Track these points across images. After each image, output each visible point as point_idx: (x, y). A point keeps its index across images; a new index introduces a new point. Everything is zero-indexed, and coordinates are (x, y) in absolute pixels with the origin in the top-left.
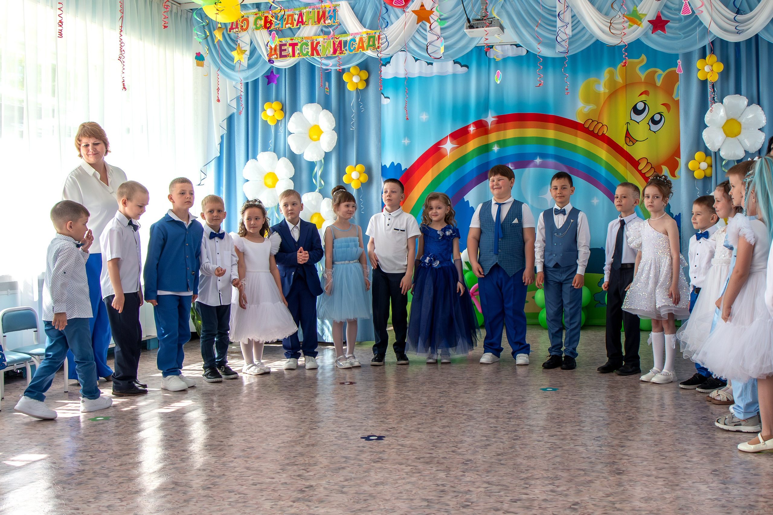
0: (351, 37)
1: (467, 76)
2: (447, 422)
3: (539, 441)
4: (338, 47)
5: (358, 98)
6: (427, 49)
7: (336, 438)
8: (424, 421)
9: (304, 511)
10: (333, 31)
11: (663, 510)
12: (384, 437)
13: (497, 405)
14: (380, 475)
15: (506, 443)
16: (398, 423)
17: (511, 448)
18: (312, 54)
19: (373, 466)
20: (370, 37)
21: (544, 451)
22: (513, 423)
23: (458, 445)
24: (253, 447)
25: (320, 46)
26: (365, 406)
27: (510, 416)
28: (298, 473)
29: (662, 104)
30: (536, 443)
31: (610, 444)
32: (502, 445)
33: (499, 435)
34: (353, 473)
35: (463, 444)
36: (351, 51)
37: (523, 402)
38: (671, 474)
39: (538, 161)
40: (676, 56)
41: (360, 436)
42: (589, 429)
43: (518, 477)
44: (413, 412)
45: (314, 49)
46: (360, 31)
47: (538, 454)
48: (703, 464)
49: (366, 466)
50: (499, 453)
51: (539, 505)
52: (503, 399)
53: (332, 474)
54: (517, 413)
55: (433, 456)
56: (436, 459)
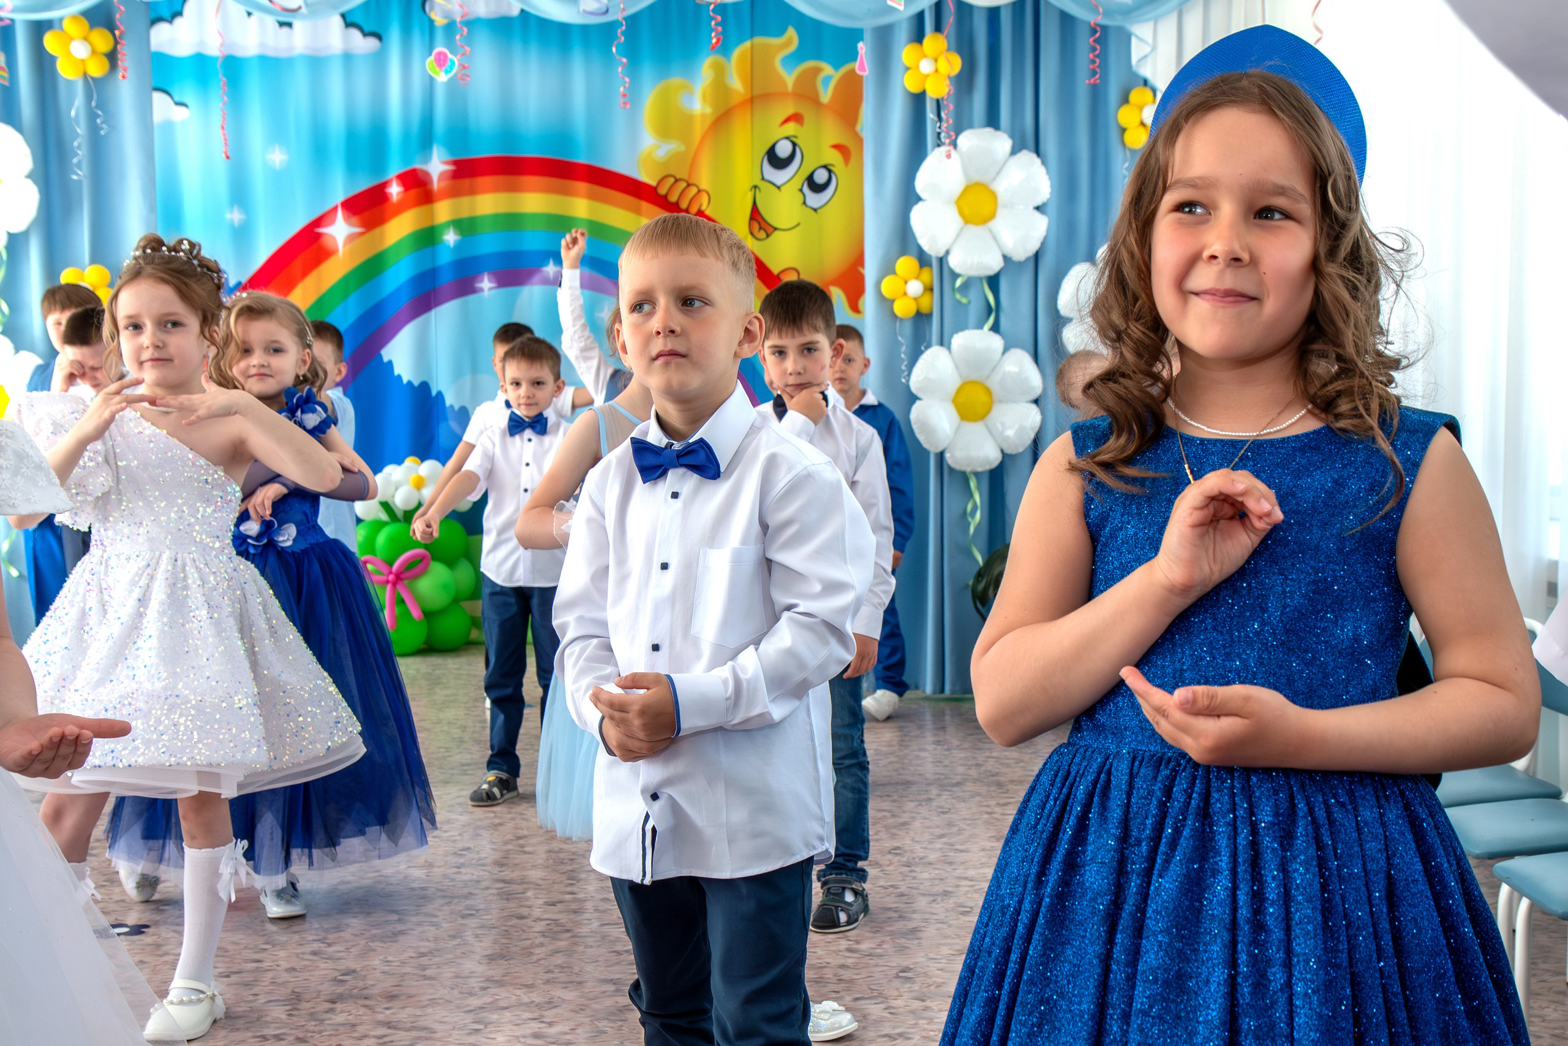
1: (379, 59)
3: (522, 917)
12: (148, 927)
15: (445, 925)
17: (453, 937)
22: (466, 878)
23: (330, 936)
27: (462, 861)
29: (833, 147)
30: (514, 921)
32: (432, 931)
35: (342, 934)
47: (516, 950)
50: (423, 951)
54: (478, 852)
55: (264, 965)
56: (270, 975)
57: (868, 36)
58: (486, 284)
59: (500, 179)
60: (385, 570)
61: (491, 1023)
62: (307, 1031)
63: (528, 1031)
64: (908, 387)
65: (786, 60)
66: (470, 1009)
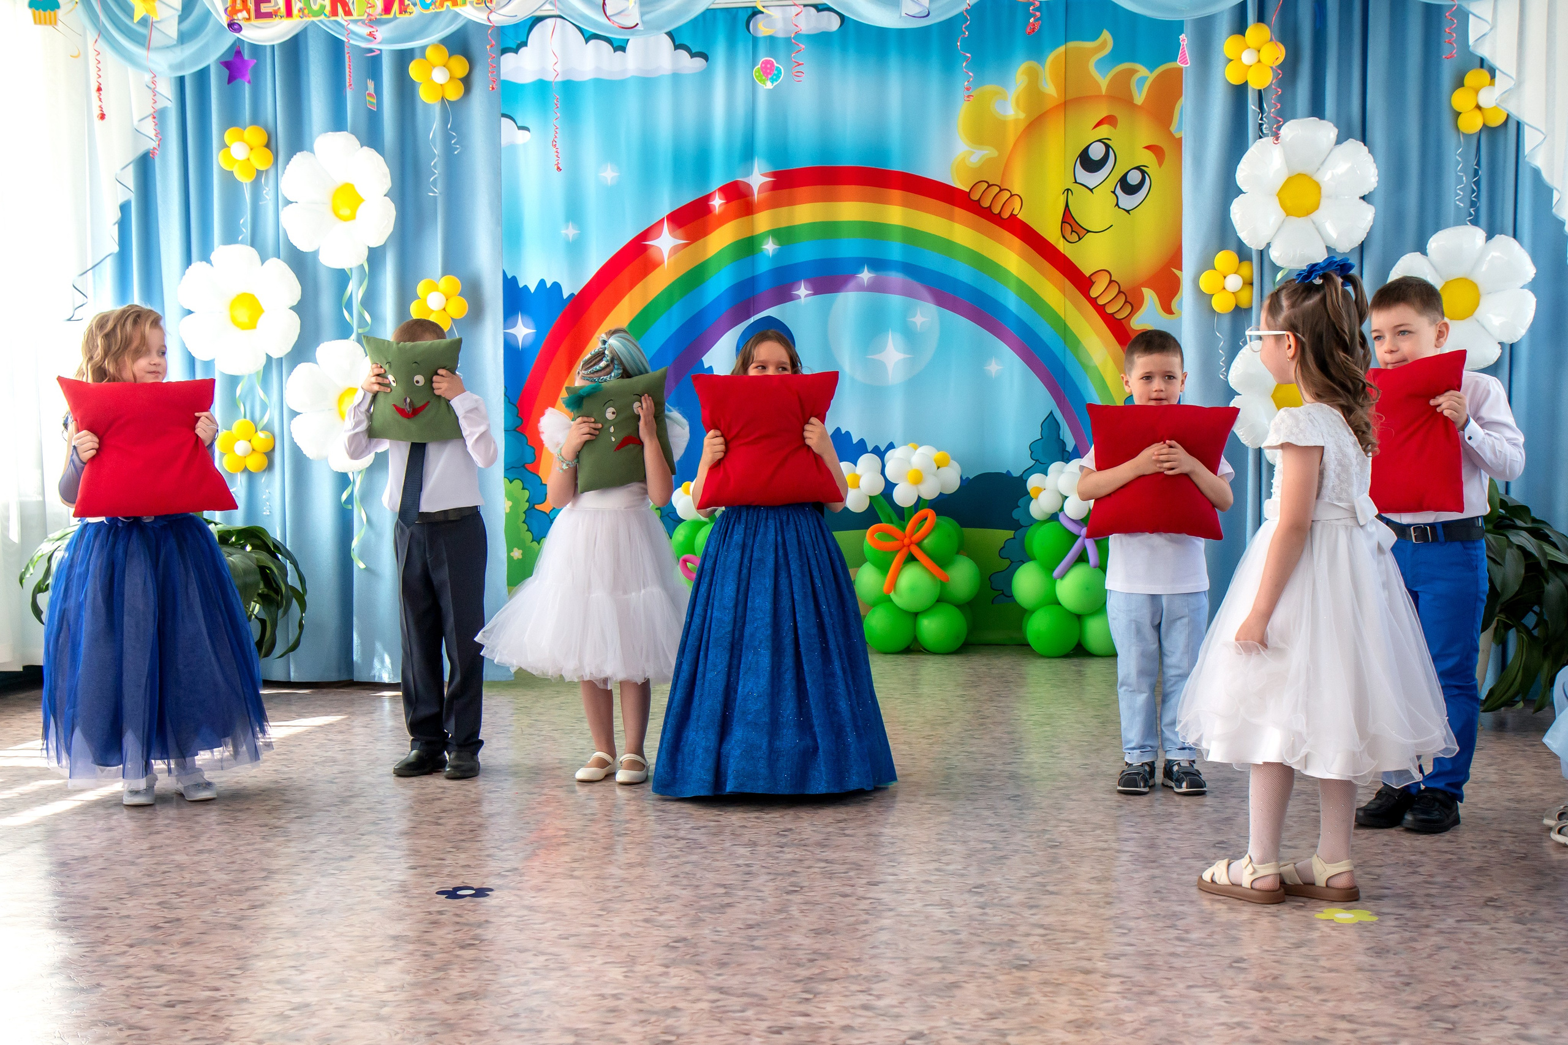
1: (705, 77)
2: (639, 853)
3: (845, 896)
5: (445, 120)
7: (379, 893)
8: (585, 854)
12: (491, 890)
14: (471, 977)
15: (770, 900)
16: (527, 858)
17: (780, 910)
18: (334, 13)
19: (457, 955)
21: (853, 919)
22: (789, 856)
23: (661, 906)
24: (178, 920)
26: (453, 821)
27: (783, 841)
29: (1146, 147)
30: (838, 898)
31: (1004, 902)
32: (758, 906)
33: (755, 883)
34: (409, 971)
36: (426, 7)
38: (1139, 967)
39: (865, 275)
41: (435, 887)
42: (959, 867)
43: (789, 976)
44: (563, 833)
45: (339, 1)
47: (841, 925)
48: (1212, 945)
50: (750, 922)
53: (359, 975)
54: (800, 833)
55: (599, 929)
56: (606, 939)
57: (1188, 28)
58: (803, 291)
59: (819, 188)
61: (819, 993)
62: (644, 992)
63: (857, 1002)
64: (1227, 382)
65: (1100, 62)
66: (799, 978)
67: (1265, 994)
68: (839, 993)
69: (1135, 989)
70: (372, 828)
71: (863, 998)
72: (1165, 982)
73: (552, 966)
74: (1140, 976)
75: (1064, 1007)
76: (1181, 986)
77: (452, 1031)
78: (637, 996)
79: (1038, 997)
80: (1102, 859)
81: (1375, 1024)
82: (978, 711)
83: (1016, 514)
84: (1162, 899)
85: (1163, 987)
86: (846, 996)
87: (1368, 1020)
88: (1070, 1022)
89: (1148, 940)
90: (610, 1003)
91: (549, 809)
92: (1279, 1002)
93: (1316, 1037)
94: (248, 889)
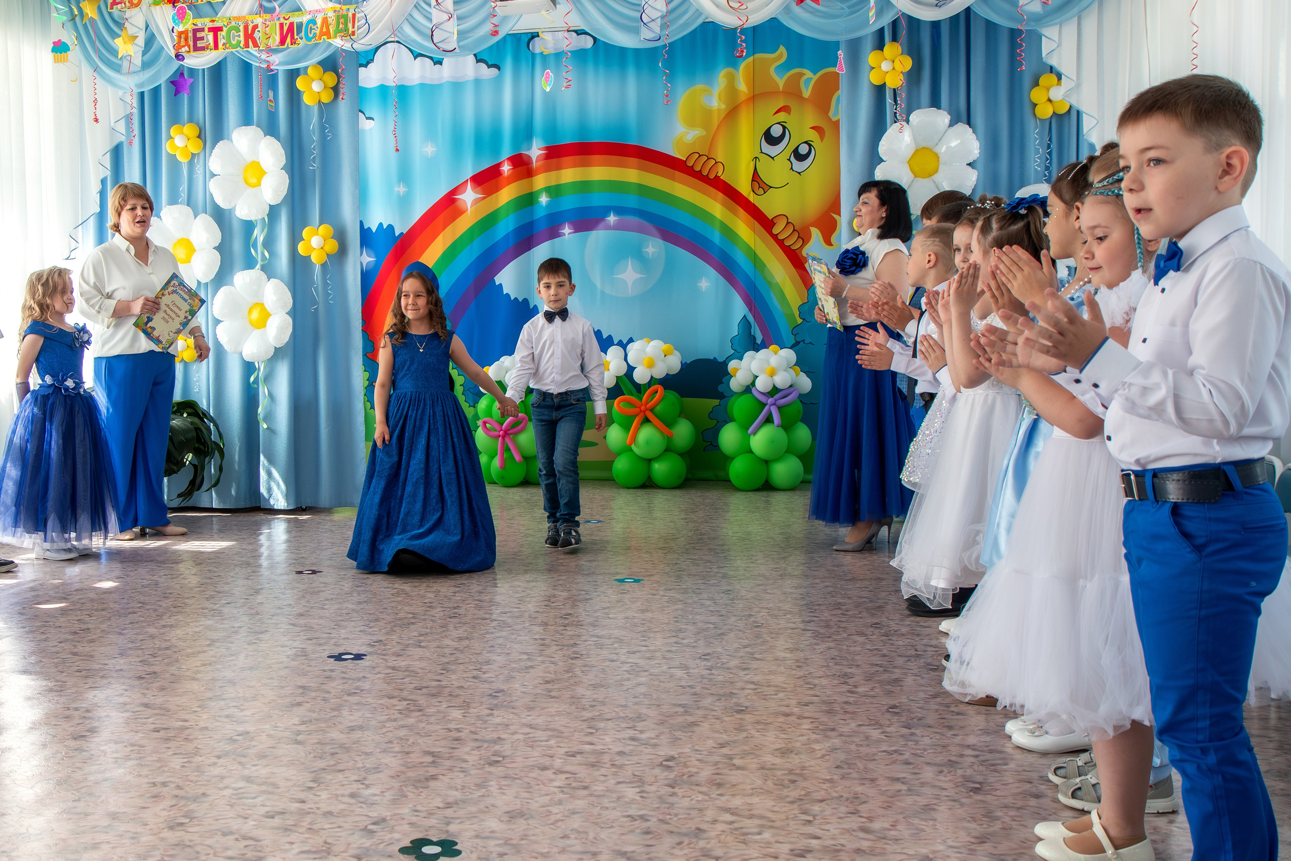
0: (309, 17)
1: (498, 81)
2: (466, 631)
3: (613, 661)
4: (288, 33)
5: (321, 117)
6: (432, 35)
7: (288, 657)
8: (428, 630)
9: (234, 772)
10: (279, 7)
11: (811, 768)
12: (365, 655)
13: (546, 606)
14: (357, 715)
15: (560, 664)
16: (387, 633)
17: (567, 671)
18: (247, 45)
19: (346, 701)
20: (341, 17)
21: (619, 677)
22: (571, 633)
23: (483, 667)
24: (155, 673)
25: (259, 31)
26: (336, 607)
27: (567, 622)
28: (226, 712)
29: (812, 128)
30: (608, 663)
31: (725, 666)
32: (552, 668)
33: (548, 651)
34: (314, 712)
35: (491, 666)
36: (309, 39)
37: (586, 600)
38: (823, 713)
39: (612, 219)
40: (836, 45)
41: (327, 653)
42: (692, 641)
43: (577, 718)
44: (411, 616)
45: (249, 37)
46: (324, 6)
47: (611, 682)
48: (874, 697)
49: (335, 700)
50: (547, 679)
51: (611, 760)
52: (554, 596)
53: (280, 713)
55: (442, 684)
56: (448, 690)
57: (843, 46)
58: (567, 230)
59: (577, 158)
60: (499, 429)
61: (599, 730)
62: (476, 727)
63: (627, 736)
65: (778, 69)
66: (584, 718)
67: (913, 731)
68: (614, 729)
69: (821, 727)
70: (279, 611)
71: (631, 733)
72: (842, 722)
73: (412, 708)
74: (824, 719)
75: (771, 739)
76: (853, 725)
77: (348, 752)
78: (473, 730)
79: (753, 732)
80: (792, 635)
81: (991, 752)
82: (697, 530)
83: (721, 388)
84: (836, 664)
85: (840, 726)
86: (619, 731)
87: (986, 749)
88: (777, 750)
89: (828, 692)
90: (455, 734)
91: (400, 599)
92: (923, 736)
93: (950, 761)
94: (199, 652)
